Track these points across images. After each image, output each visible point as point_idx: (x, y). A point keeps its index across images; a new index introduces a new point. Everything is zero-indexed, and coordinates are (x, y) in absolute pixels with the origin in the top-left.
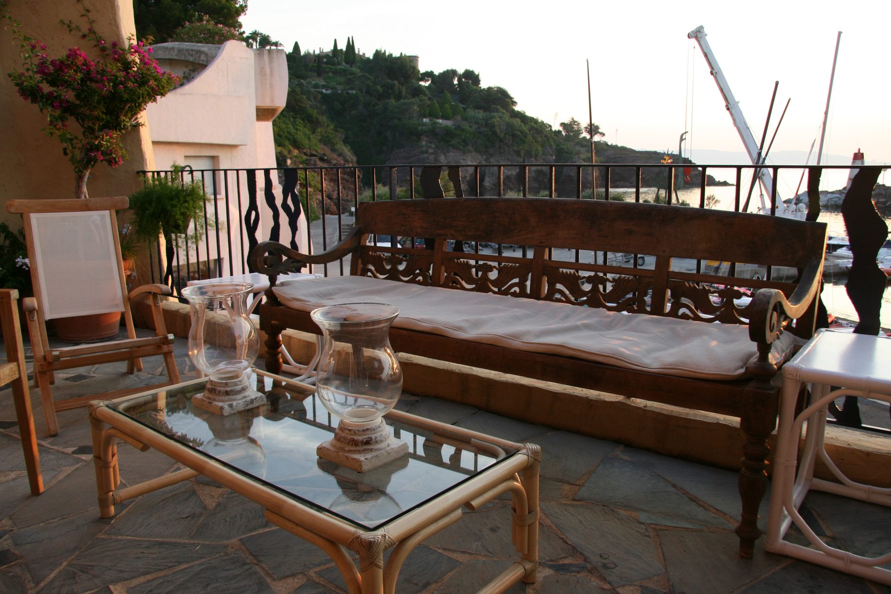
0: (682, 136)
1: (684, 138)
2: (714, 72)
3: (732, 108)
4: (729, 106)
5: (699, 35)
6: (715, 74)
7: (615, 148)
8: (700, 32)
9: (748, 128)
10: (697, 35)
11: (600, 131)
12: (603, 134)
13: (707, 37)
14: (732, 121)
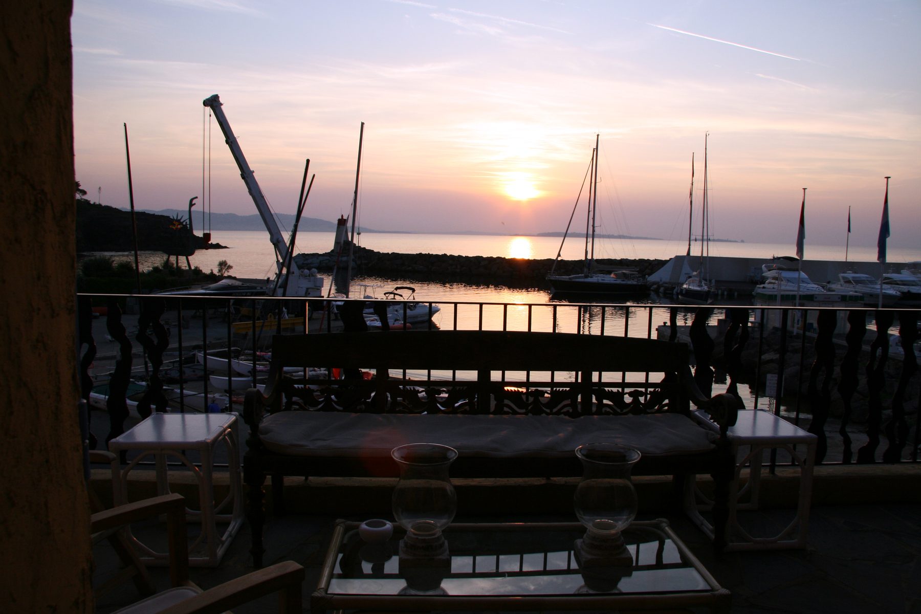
0: (192, 200)
1: (193, 203)
2: (229, 141)
3: (247, 177)
4: (245, 175)
5: (215, 104)
6: (230, 143)
7: (98, 207)
8: (215, 101)
9: (263, 197)
10: (213, 103)
11: (80, 188)
12: (84, 192)
13: (222, 107)
14: (247, 190)
